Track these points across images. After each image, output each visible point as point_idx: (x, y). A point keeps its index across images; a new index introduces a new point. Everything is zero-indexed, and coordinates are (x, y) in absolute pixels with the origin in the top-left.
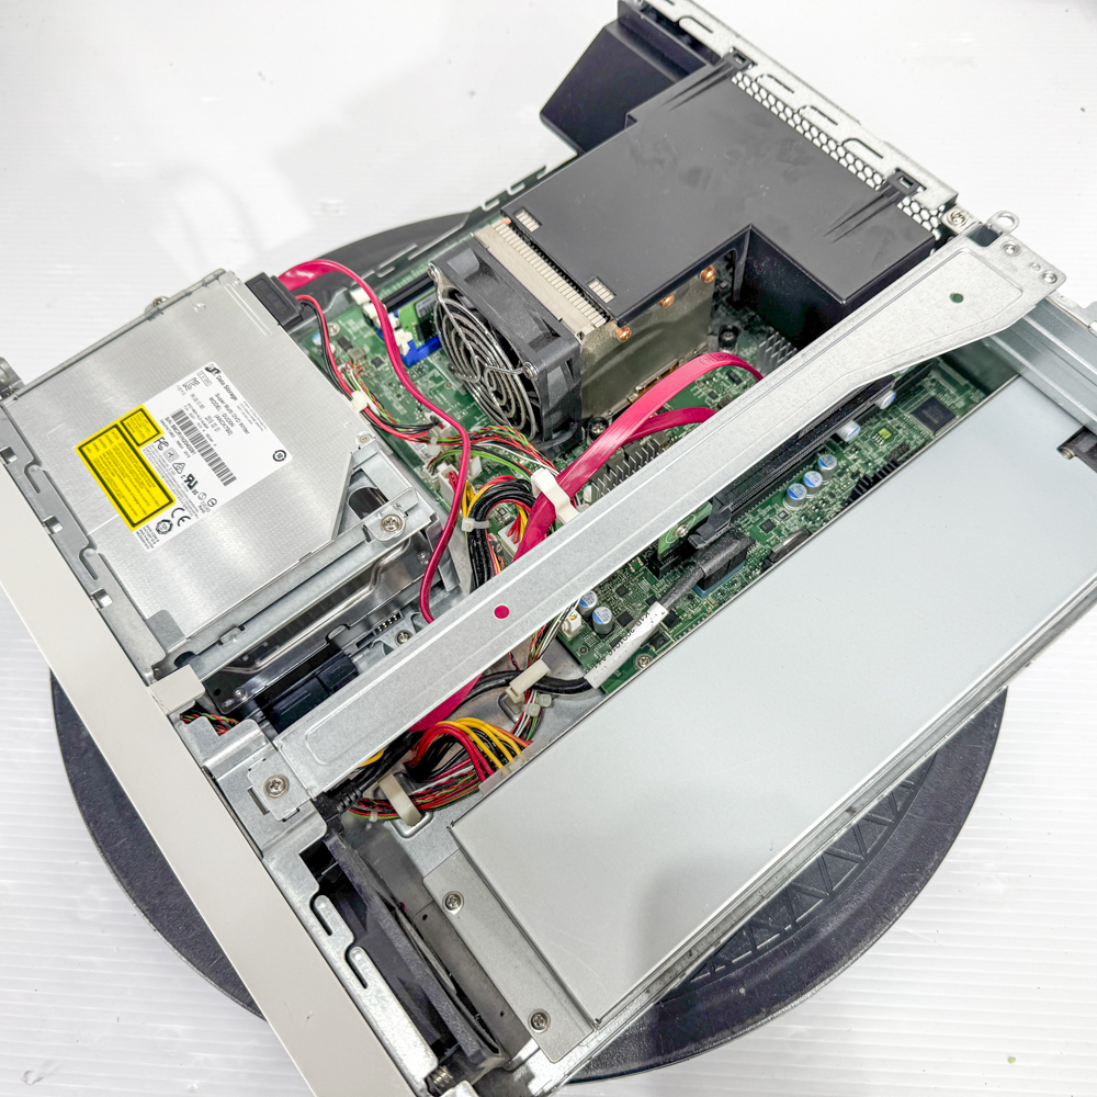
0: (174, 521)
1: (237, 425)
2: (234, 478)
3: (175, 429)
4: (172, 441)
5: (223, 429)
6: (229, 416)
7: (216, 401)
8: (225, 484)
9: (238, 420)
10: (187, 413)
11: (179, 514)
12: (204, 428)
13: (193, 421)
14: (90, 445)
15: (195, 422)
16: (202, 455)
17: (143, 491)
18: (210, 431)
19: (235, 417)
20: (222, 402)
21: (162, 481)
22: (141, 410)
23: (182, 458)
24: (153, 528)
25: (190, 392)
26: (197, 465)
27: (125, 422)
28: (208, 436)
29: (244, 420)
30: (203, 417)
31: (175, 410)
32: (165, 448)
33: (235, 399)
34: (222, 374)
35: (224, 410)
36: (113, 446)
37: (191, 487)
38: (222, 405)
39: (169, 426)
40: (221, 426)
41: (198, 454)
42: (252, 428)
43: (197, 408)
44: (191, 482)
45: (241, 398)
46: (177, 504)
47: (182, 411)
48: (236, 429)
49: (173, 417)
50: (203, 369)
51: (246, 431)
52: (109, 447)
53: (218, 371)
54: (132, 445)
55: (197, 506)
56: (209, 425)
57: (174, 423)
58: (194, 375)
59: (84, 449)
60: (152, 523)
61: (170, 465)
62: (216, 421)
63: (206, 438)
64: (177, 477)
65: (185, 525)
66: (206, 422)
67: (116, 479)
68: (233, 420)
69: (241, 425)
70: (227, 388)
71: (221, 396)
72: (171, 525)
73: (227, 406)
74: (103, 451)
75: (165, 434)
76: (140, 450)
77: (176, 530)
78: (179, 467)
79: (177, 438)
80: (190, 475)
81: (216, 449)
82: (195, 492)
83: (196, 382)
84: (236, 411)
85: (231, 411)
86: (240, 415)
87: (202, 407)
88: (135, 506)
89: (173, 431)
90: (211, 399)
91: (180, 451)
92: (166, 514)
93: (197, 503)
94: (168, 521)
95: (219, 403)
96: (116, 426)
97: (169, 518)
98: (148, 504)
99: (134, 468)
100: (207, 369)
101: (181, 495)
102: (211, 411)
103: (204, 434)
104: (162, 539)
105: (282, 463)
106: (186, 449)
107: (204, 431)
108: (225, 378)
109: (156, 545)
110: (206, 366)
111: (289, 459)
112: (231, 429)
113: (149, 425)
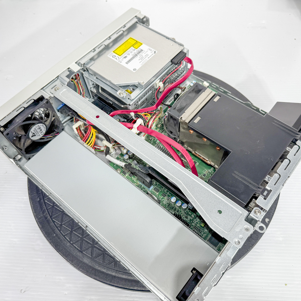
0: (116, 58)
4: (135, 51)
5: (140, 58)
6: (143, 59)
7: (147, 55)
8: (126, 63)
10: (143, 52)
11: (117, 58)
14: (132, 39)
15: (141, 53)
21: (125, 53)
22: (142, 44)
23: (131, 54)
24: (114, 55)
25: (148, 50)
26: (129, 57)
29: (143, 61)
31: (143, 49)
34: (154, 54)
35: (145, 57)
39: (139, 50)
41: (133, 56)
42: (141, 63)
43: (145, 52)
44: (125, 57)
45: (148, 59)
46: (119, 57)
49: (141, 50)
50: (155, 50)
52: (132, 42)
54: (133, 46)
58: (153, 49)
61: (129, 53)
62: (141, 57)
64: (126, 55)
65: (115, 60)
66: (141, 55)
67: (124, 46)
70: (151, 56)
72: (114, 57)
74: (130, 42)
75: (137, 50)
76: (132, 47)
77: (113, 59)
80: (127, 57)
81: (134, 59)
82: (123, 59)
83: (151, 50)
86: (144, 60)
88: (118, 51)
91: (133, 53)
92: (117, 55)
93: (120, 60)
96: (137, 42)
97: (116, 56)
99: (127, 48)
101: (122, 57)
102: (144, 55)
103: (138, 56)
104: (111, 57)
105: (133, 71)
106: (133, 54)
107: (139, 56)
108: (153, 55)
109: (109, 57)
110: (156, 51)
111: (134, 71)
112: (140, 60)
113: (138, 47)
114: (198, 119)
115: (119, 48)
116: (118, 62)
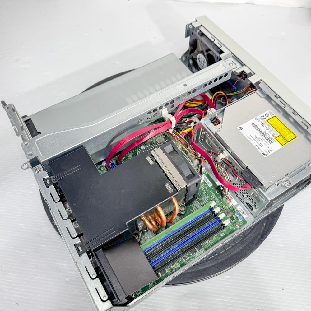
0: (265, 116)
1: (254, 138)
2: (252, 124)
5: (258, 137)
6: (256, 141)
8: (254, 123)
9: (254, 139)
10: (269, 143)
11: (264, 117)
12: (263, 138)
13: (267, 140)
14: (294, 137)
15: (266, 140)
17: (275, 124)
19: (255, 141)
20: (259, 145)
21: (271, 126)
22: (282, 145)
23: (267, 131)
24: (270, 115)
25: (270, 148)
26: (263, 129)
27: (286, 142)
28: (261, 136)
29: (252, 139)
31: (272, 144)
32: (272, 134)
33: (256, 145)
34: (262, 153)
35: (259, 143)
37: (263, 123)
39: (273, 140)
41: (263, 131)
43: (267, 144)
44: (263, 125)
45: (254, 145)
46: (266, 120)
47: (271, 143)
48: (254, 137)
49: (272, 142)
50: (268, 155)
51: (251, 136)
52: (288, 136)
53: (263, 154)
54: (282, 136)
57: (272, 140)
58: (270, 153)
60: (270, 117)
61: (270, 130)
62: (260, 140)
64: (267, 126)
65: (262, 115)
66: (263, 140)
67: (284, 128)
68: (255, 139)
70: (259, 149)
71: (260, 147)
74: (290, 135)
75: (274, 138)
76: (279, 134)
77: (264, 114)
78: (267, 129)
79: (270, 137)
80: (264, 126)
81: (258, 132)
83: (269, 151)
84: (255, 142)
86: (254, 140)
87: (265, 144)
88: (276, 121)
89: (272, 138)
90: (263, 146)
92: (268, 118)
93: (260, 119)
96: (288, 142)
98: (273, 121)
99: (280, 130)
101: (265, 122)
102: (263, 143)
103: (263, 136)
104: (267, 112)
106: (267, 133)
108: (261, 152)
109: (268, 111)
110: (267, 156)
111: (238, 128)
113: (279, 141)
114: (151, 162)
115: (280, 122)
116: (258, 116)
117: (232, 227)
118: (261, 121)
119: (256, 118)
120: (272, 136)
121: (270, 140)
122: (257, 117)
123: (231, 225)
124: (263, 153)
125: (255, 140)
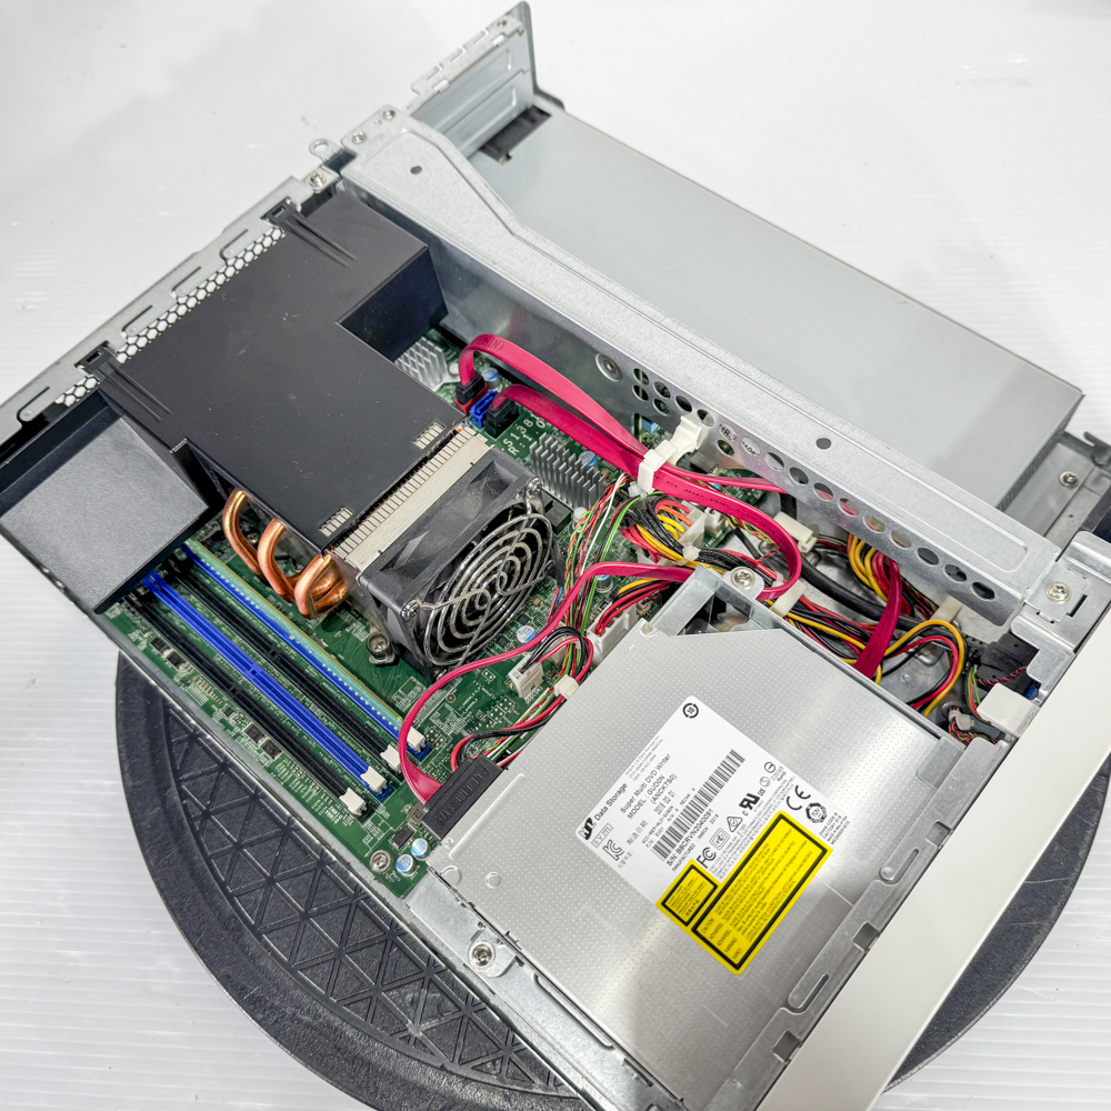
0: (805, 803)
1: (660, 773)
2: (733, 753)
3: (682, 847)
4: (699, 845)
5: (670, 787)
6: (649, 786)
7: (632, 809)
8: (742, 760)
9: (653, 773)
10: (656, 839)
11: (796, 801)
12: (673, 811)
13: (666, 829)
14: (730, 955)
15: (666, 825)
16: (710, 800)
17: (776, 857)
18: (675, 802)
19: (648, 779)
20: (632, 801)
21: (756, 839)
22: (663, 904)
23: (722, 824)
24: (820, 826)
25: (626, 848)
26: (726, 803)
27: (686, 920)
28: (683, 802)
29: (653, 766)
30: (658, 817)
31: (656, 857)
32: (713, 850)
33: (624, 786)
34: (591, 815)
35: (643, 795)
36: (723, 921)
37: (757, 799)
38: (637, 799)
39: (680, 856)
40: (667, 791)
41: (712, 805)
42: (660, 754)
43: (647, 831)
44: (749, 802)
45: (624, 779)
46: (783, 809)
47: (656, 848)
48: (665, 772)
49: (665, 856)
50: (588, 843)
51: (667, 759)
52: (727, 926)
53: (589, 821)
54: (717, 895)
55: (779, 784)
56: (668, 806)
57: (674, 851)
58: (599, 852)
59: (736, 961)
60: (814, 829)
61: (733, 835)
62: (660, 800)
63: (687, 803)
64: (747, 821)
65: (805, 788)
66: (664, 811)
67: (768, 900)
68: (656, 777)
69: (659, 767)
70: (610, 802)
71: (623, 805)
72: (812, 805)
73: (637, 793)
74: (735, 934)
75: (691, 858)
76: (721, 883)
77: (816, 797)
78: (733, 822)
79: (694, 840)
80: (741, 805)
81: (699, 786)
82: (762, 792)
83: (609, 846)
84: (641, 780)
85: (643, 786)
86: (647, 773)
87: (644, 824)
88: (800, 859)
89: (686, 849)
90: (630, 816)
91: (712, 829)
92: (799, 818)
93: (775, 783)
94: (808, 810)
95: (635, 803)
96: (694, 930)
97: (803, 811)
98: (793, 843)
99: (748, 881)
100: (588, 837)
101: (769, 807)
102: (648, 813)
103: (681, 808)
104: (831, 807)
105: (700, 705)
106: (707, 824)
107: (679, 810)
108: (597, 810)
110: (583, 840)
111: (692, 699)
112: (667, 777)
113: (684, 884)
114: (422, 443)
115: (797, 880)
116: (790, 774)
117: (371, 844)
118: (770, 791)
119: (778, 764)
120: (698, 851)
121: (673, 846)
122: (786, 769)
123: (375, 840)
124: (594, 820)
125: (654, 780)
